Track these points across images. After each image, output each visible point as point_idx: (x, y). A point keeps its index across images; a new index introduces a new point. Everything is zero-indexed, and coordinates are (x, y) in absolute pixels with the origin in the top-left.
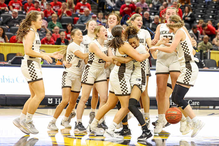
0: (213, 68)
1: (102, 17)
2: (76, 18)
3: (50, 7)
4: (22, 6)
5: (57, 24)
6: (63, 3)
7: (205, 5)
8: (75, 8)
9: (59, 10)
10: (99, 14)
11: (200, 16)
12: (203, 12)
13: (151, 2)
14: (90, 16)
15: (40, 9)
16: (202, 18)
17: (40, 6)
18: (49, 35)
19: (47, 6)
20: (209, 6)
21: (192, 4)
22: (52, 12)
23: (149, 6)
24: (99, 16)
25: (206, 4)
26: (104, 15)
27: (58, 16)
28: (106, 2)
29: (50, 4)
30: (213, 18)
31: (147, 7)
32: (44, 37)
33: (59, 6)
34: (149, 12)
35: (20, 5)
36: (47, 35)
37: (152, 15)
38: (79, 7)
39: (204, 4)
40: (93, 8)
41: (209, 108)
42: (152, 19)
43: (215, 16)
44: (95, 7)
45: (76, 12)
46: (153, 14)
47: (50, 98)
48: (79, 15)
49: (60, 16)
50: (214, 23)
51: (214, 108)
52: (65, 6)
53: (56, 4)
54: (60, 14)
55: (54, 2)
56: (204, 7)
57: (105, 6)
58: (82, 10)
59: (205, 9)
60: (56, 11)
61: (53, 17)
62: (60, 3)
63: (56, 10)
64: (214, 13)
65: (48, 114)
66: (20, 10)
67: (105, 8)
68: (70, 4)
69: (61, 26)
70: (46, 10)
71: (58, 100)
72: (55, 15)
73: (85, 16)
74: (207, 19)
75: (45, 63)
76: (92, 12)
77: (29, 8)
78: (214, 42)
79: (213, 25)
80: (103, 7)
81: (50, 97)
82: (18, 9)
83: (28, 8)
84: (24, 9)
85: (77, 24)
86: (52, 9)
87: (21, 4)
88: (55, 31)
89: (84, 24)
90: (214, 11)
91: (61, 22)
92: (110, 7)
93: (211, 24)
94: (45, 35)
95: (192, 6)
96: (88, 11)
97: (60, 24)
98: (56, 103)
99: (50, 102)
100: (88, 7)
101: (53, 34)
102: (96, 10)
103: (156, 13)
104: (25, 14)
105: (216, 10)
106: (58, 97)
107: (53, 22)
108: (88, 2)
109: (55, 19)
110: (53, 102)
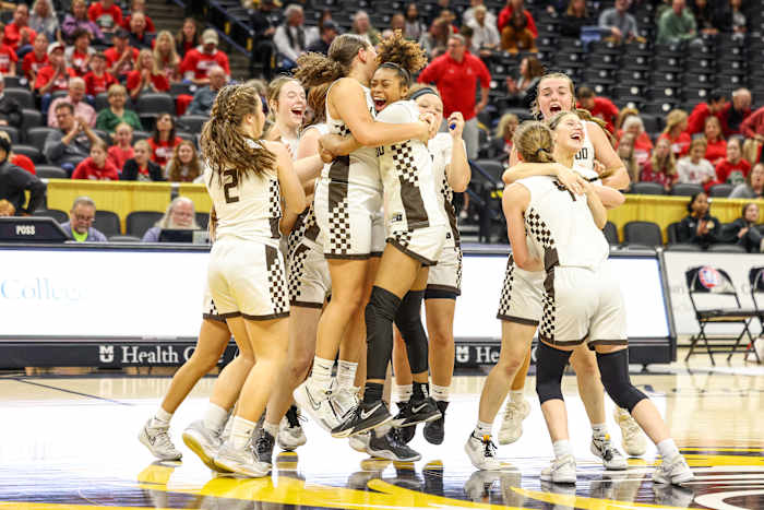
2: (185, 97)
3: (103, 64)
4: (16, 62)
5: (125, 115)
6: (145, 52)
7: (579, 54)
8: (179, 65)
12: (575, 75)
18: (101, 150)
20: (593, 55)
21: (541, 52)
25: (585, 50)
27: (128, 91)
28: (276, 48)
29: (104, 53)
32: (84, 158)
35: (11, 58)
36: (95, 152)
38: (192, 65)
39: (579, 50)
40: (235, 65)
43: (611, 88)
44: (242, 62)
45: (183, 77)
47: (107, 344)
48: (193, 88)
49: (134, 92)
54: (135, 86)
56: (579, 59)
57: (273, 59)
59: (582, 65)
61: (111, 95)
64: (609, 76)
65: (100, 395)
66: (12, 74)
67: (273, 65)
68: (165, 55)
69: (139, 123)
70: (91, 73)
71: (130, 351)
72: (118, 88)
73: (212, 89)
75: (92, 238)
77: (39, 67)
80: (268, 62)
81: (107, 342)
83: (34, 66)
87: (14, 54)
88: (119, 137)
89: (207, 116)
90: (609, 71)
91: (138, 111)
92: (286, 62)
94: (88, 151)
95: (540, 56)
97: (136, 116)
98: (125, 360)
99: (107, 357)
100: (222, 64)
101: (111, 150)
102: (245, 72)
104: (27, 86)
105: (616, 70)
106: (131, 343)
107: (113, 109)
108: (219, 48)
109: (120, 100)
110: (114, 358)
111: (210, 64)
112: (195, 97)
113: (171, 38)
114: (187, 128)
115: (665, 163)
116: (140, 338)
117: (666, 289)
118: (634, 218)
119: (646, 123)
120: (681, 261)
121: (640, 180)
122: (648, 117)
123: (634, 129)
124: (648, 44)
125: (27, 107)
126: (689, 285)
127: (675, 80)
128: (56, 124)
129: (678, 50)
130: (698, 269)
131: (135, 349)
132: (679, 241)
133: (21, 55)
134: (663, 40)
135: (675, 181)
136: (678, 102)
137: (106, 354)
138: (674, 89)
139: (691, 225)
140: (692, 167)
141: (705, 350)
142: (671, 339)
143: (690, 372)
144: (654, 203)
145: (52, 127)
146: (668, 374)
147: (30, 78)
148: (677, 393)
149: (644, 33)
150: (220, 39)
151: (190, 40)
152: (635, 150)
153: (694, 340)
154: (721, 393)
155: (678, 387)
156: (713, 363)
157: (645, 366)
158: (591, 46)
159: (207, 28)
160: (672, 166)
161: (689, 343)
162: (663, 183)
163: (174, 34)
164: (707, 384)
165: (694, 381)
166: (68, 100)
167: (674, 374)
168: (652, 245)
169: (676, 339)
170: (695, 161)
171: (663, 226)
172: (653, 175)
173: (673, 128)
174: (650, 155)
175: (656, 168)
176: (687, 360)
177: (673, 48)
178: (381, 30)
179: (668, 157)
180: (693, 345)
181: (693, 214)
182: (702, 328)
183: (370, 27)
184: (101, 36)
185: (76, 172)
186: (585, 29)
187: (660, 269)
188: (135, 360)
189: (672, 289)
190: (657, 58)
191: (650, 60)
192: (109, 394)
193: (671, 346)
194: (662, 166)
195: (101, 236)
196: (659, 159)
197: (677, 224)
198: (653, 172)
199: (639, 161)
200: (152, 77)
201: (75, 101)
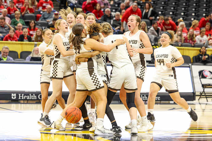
2: (39, 15)
3: (13, 4)
5: (20, 21)
6: (26, 1)
8: (37, 5)
9: (22, 7)
11: (160, 13)
12: (163, 9)
14: (52, 13)
15: (4, 6)
17: (3, 4)
18: (12, 31)
19: (10, 3)
21: (152, 1)
22: (15, 10)
23: (110, 3)
27: (21, 13)
29: (13, 1)
30: (173, 14)
33: (22, 3)
34: (111, 9)
36: (10, 32)
37: (112, 12)
38: (41, 4)
40: (55, 5)
41: (169, 102)
43: (175, 13)
44: (57, 4)
45: (38, 9)
46: (114, 10)
47: (14, 93)
48: (41, 12)
49: (23, 13)
50: (174, 20)
52: (28, 3)
54: (23, 11)
57: (67, 3)
58: (44, 8)
59: (165, 6)
60: (19, 9)
61: (16, 14)
63: (19, 7)
64: (174, 9)
65: (12, 109)
68: (33, 1)
69: (24, 24)
70: (10, 7)
71: (21, 95)
72: (18, 12)
73: (47, 13)
75: (8, 59)
76: (54, 9)
80: (65, 4)
85: (40, 21)
86: (15, 7)
88: (18, 28)
89: (46, 21)
90: (174, 7)
91: (24, 19)
92: (71, 4)
95: (152, 3)
96: (50, 9)
97: (23, 21)
98: (20, 98)
99: (14, 97)
100: (51, 5)
101: (16, 31)
102: (58, 7)
103: (117, 10)
105: (176, 7)
106: (21, 93)
107: (16, 19)
109: (18, 16)
110: (16, 97)
111: (46, 4)
112: (42, 15)
114: (40, 25)
115: (192, 37)
116: (25, 91)
117: (192, 77)
119: (186, 24)
120: (197, 68)
121: (184, 42)
122: (186, 22)
123: (182, 26)
126: (200, 76)
127: (195, 10)
130: (203, 71)
131: (23, 95)
132: (196, 62)
135: (195, 43)
136: (196, 17)
137: (14, 96)
138: (195, 13)
139: (200, 57)
140: (201, 38)
141: (205, 97)
142: (194, 93)
143: (200, 104)
144: (189, 50)
146: (193, 104)
152: (183, 33)
153: (201, 94)
154: (210, 110)
155: (196, 108)
156: (207, 101)
160: (194, 38)
161: (200, 94)
162: (191, 44)
164: (205, 108)
165: (201, 107)
166: (2, 16)
167: (195, 104)
169: (195, 93)
170: (202, 36)
171: (191, 57)
173: (194, 26)
174: (187, 34)
175: (189, 38)
176: (199, 100)
180: (201, 95)
181: (201, 53)
182: (204, 90)
185: (4, 39)
187: (190, 71)
188: (23, 98)
189: (194, 77)
190: (190, 3)
191: (187, 4)
192: (14, 109)
193: (194, 96)
194: (191, 38)
195: (11, 58)
196: (190, 36)
197: (196, 56)
198: (188, 40)
199: (184, 36)
200: (29, 8)
201: (4, 16)
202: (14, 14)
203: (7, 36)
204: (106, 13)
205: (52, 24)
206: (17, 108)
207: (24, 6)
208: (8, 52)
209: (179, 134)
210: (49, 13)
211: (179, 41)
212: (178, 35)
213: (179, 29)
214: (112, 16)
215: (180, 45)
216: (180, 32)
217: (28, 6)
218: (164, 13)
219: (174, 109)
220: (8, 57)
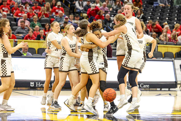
0: (160, 59)
1: (73, 18)
2: (53, 19)
3: (32, 10)
4: (10, 10)
5: (37, 24)
6: (42, 7)
7: (153, 9)
8: (51, 11)
9: (39, 13)
10: (71, 16)
11: (149, 18)
12: (152, 14)
13: (111, 6)
14: (63, 17)
15: (24, 12)
16: (151, 19)
17: (24, 10)
18: (31, 32)
19: (29, 10)
20: (157, 9)
22: (34, 14)
23: (109, 9)
24: (70, 18)
25: (155, 8)
26: (74, 17)
27: (38, 17)
28: (76, 6)
29: (32, 8)
30: (160, 19)
31: (108, 10)
32: (27, 34)
33: (39, 9)
34: (110, 14)
35: (8, 9)
36: (30, 33)
38: (54, 10)
39: (153, 8)
40: (66, 11)
42: (112, 20)
44: (67, 10)
45: (52, 14)
46: (113, 16)
47: (32, 82)
48: (55, 17)
50: (160, 23)
51: (161, 90)
52: (44, 10)
53: (36, 8)
54: (40, 16)
55: (35, 7)
56: (153, 10)
57: (75, 10)
58: (57, 13)
59: (154, 12)
60: (37, 14)
62: (40, 7)
63: (37, 13)
64: (161, 15)
66: (9, 13)
67: (75, 11)
68: (48, 8)
69: (41, 26)
70: (29, 13)
71: (38, 84)
72: (36, 16)
73: (59, 17)
74: (155, 20)
75: (28, 55)
76: (65, 14)
77: (16, 11)
78: (161, 38)
79: (160, 24)
81: (32, 81)
82: (7, 12)
83: (14, 11)
84: (12, 12)
86: (33, 12)
87: (9, 8)
88: (36, 29)
90: (161, 13)
91: (41, 22)
92: (79, 10)
93: (158, 23)
94: (28, 33)
95: (143, 9)
96: (62, 14)
97: (40, 24)
98: (37, 86)
99: (32, 85)
100: (62, 11)
101: (34, 32)
102: (68, 13)
104: (13, 16)
105: (162, 13)
106: (38, 81)
107: (34, 22)
108: (61, 6)
109: (36, 20)
110: (34, 85)
111: (59, 11)
112: (55, 19)
113: (49, 4)
116: (41, 80)
117: (175, 69)
118: (167, 51)
119: (170, 27)
121: (168, 41)
122: (170, 25)
123: (167, 28)
124: (171, 7)
125: (12, 21)
126: (180, 68)
127: (177, 16)
128: (20, 26)
129: (178, 8)
131: (39, 83)
132: (178, 57)
133: (11, 8)
134: (175, 6)
135: (177, 42)
136: (178, 22)
137: (32, 84)
138: (177, 18)
142: (176, 82)
143: (180, 91)
144: (172, 47)
145: (19, 26)
146: (175, 91)
147: (13, 14)
148: (177, 96)
149: (170, 4)
150: (62, 4)
151: (54, 4)
152: (167, 34)
155: (177, 94)
157: (169, 89)
158: (156, 7)
159: (58, 1)
160: (176, 38)
161: (180, 83)
162: (174, 42)
163: (50, 3)
166: (23, 20)
167: (177, 91)
168: (171, 58)
169: (177, 82)
171: (174, 53)
172: (172, 40)
173: (176, 28)
174: (171, 35)
175: (172, 38)
176: (180, 87)
177: (177, 8)
178: (103, 2)
179: (175, 35)
183: (100, 2)
184: (31, 3)
186: (155, 3)
187: (173, 64)
188: (39, 86)
189: (176, 69)
190: (173, 10)
191: (171, 11)
192: (33, 94)
193: (176, 84)
194: (174, 38)
195: (30, 54)
196: (173, 36)
197: (178, 53)
198: (172, 39)
199: (168, 36)
200: (44, 14)
201: (25, 20)
202: (33, 18)
203: (27, 35)
204: (106, 17)
205: (63, 26)
206: (35, 94)
207: (40, 12)
208: (28, 49)
209: (164, 115)
210: (61, 18)
211: (164, 40)
212: (164, 36)
213: (164, 31)
214: (111, 20)
215: (165, 43)
216: (165, 33)
217: (44, 11)
218: (153, 18)
219: (160, 94)
220: (28, 53)
